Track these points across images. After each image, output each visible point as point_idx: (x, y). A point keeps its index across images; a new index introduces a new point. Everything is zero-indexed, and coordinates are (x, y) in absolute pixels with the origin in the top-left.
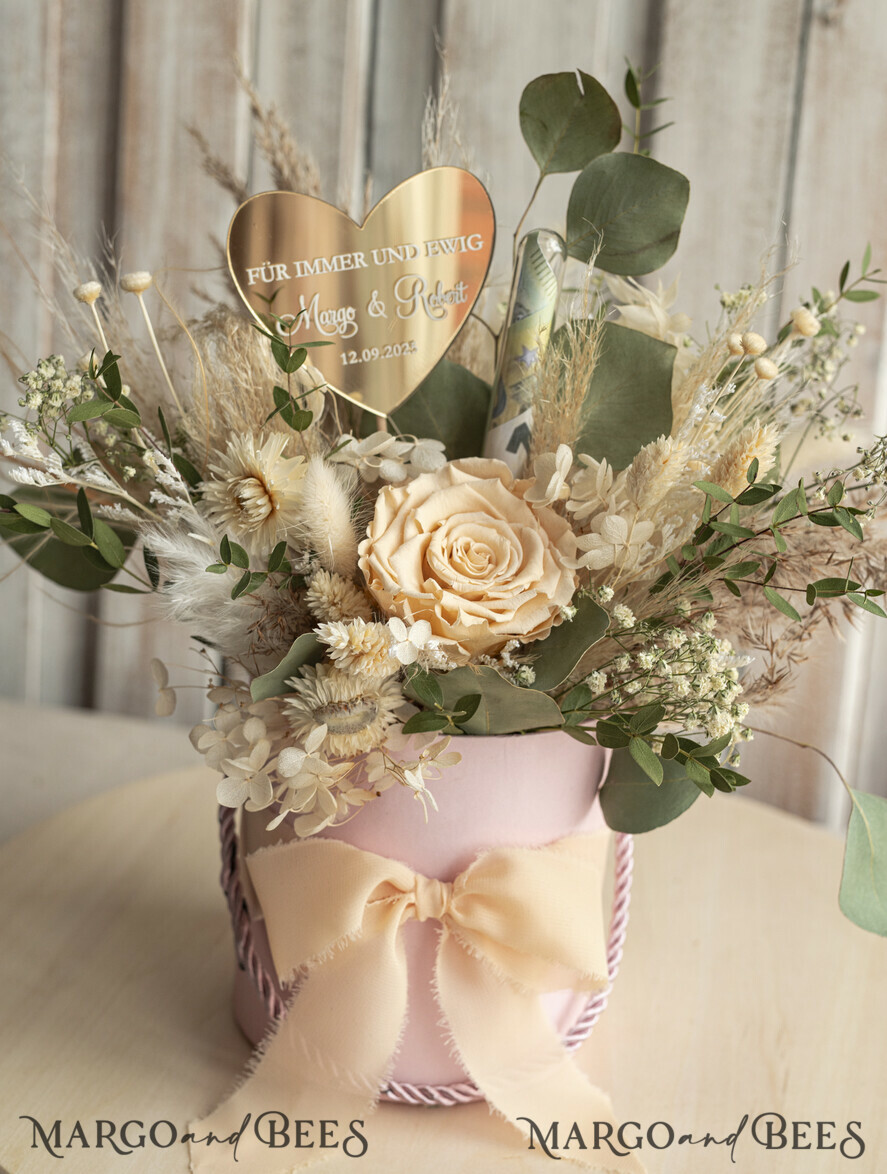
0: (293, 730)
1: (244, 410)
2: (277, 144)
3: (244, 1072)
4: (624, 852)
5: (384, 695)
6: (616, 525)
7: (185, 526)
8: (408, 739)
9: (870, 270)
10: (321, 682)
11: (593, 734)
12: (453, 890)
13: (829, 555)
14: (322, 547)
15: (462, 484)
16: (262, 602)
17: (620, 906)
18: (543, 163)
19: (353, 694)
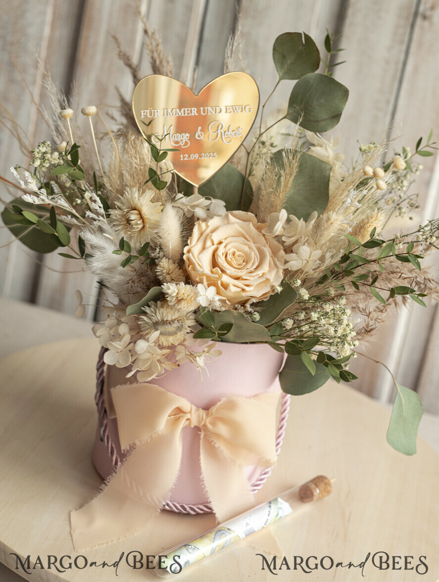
0: (142, 331)
1: (134, 177)
2: (154, 49)
3: (99, 490)
4: (285, 403)
5: (188, 319)
6: (305, 250)
7: (101, 230)
8: (196, 341)
9: (431, 142)
10: (159, 310)
11: (283, 347)
12: (208, 414)
13: (400, 274)
14: (166, 246)
15: (234, 223)
16: (135, 270)
17: (281, 428)
18: (281, 74)
19: (173, 318)
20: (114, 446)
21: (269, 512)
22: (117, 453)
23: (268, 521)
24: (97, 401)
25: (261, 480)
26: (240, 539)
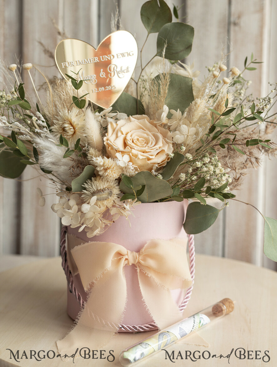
1: (63, 105)
3: (74, 324)
5: (114, 188)
6: (184, 128)
7: (47, 138)
9: (254, 59)
10: (94, 183)
12: (140, 254)
15: (134, 121)
16: (73, 159)
17: (192, 266)
18: (149, 30)
19: (104, 187)
20: (80, 294)
21: (194, 320)
22: (82, 299)
23: (195, 326)
24: (64, 266)
25: (185, 302)
26: (178, 339)
